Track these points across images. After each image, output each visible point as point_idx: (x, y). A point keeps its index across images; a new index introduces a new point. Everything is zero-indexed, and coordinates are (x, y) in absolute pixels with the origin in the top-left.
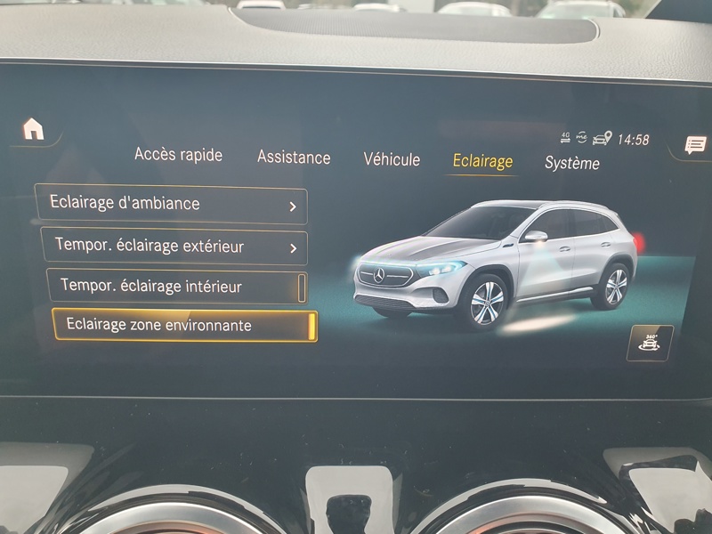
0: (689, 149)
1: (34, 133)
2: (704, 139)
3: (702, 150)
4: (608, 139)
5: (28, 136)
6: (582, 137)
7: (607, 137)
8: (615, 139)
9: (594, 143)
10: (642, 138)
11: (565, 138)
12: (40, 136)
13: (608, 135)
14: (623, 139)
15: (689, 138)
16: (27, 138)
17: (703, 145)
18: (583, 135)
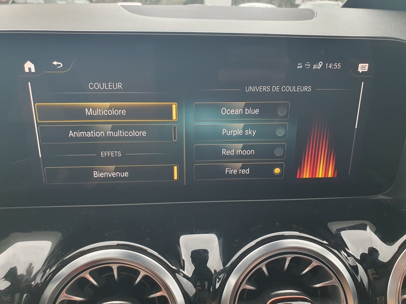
0: (360, 70)
1: (30, 69)
2: (367, 65)
3: (366, 70)
4: (321, 66)
5: (27, 70)
6: (308, 65)
7: (320, 65)
8: (324, 66)
9: (314, 68)
10: (337, 64)
11: (300, 66)
12: (33, 70)
13: (321, 64)
14: (328, 66)
15: (360, 65)
16: (26, 71)
17: (367, 68)
18: (308, 64)
